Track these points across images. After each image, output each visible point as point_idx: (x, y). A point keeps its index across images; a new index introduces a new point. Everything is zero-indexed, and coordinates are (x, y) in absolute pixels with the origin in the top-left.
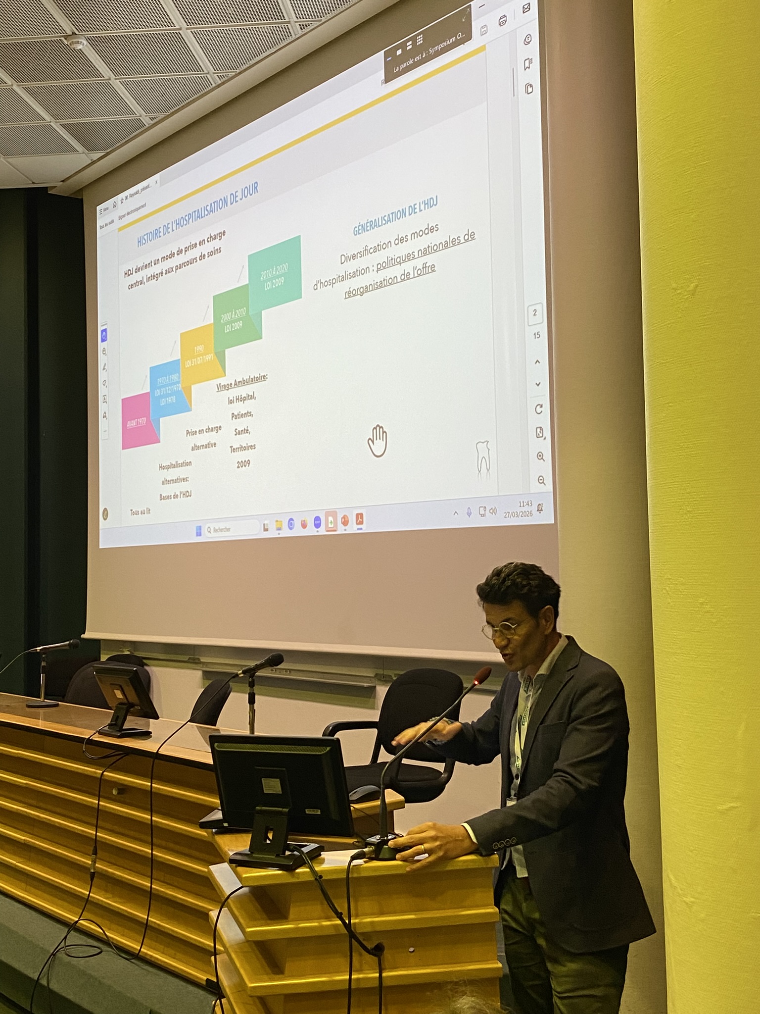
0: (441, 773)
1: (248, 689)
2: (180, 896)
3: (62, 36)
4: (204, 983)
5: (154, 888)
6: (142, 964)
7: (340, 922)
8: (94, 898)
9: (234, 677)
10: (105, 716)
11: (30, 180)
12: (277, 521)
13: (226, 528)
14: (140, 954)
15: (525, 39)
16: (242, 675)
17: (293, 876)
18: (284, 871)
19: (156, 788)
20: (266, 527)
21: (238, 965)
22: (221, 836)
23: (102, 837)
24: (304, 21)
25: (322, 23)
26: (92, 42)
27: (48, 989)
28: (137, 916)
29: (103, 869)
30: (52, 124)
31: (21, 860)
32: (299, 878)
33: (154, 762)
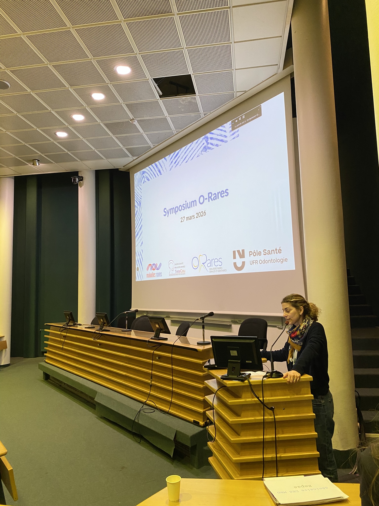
2: (183, 392)
3: (130, 120)
5: (174, 390)
6: (170, 415)
8: (151, 393)
10: (153, 334)
11: (114, 166)
14: (169, 412)
16: (200, 320)
17: (244, 383)
18: (241, 382)
19: (173, 356)
23: (154, 373)
24: (205, 113)
25: (211, 113)
26: (138, 121)
27: (138, 423)
28: (167, 399)
29: (154, 384)
30: (122, 148)
31: (124, 381)
32: (246, 384)
33: (172, 348)
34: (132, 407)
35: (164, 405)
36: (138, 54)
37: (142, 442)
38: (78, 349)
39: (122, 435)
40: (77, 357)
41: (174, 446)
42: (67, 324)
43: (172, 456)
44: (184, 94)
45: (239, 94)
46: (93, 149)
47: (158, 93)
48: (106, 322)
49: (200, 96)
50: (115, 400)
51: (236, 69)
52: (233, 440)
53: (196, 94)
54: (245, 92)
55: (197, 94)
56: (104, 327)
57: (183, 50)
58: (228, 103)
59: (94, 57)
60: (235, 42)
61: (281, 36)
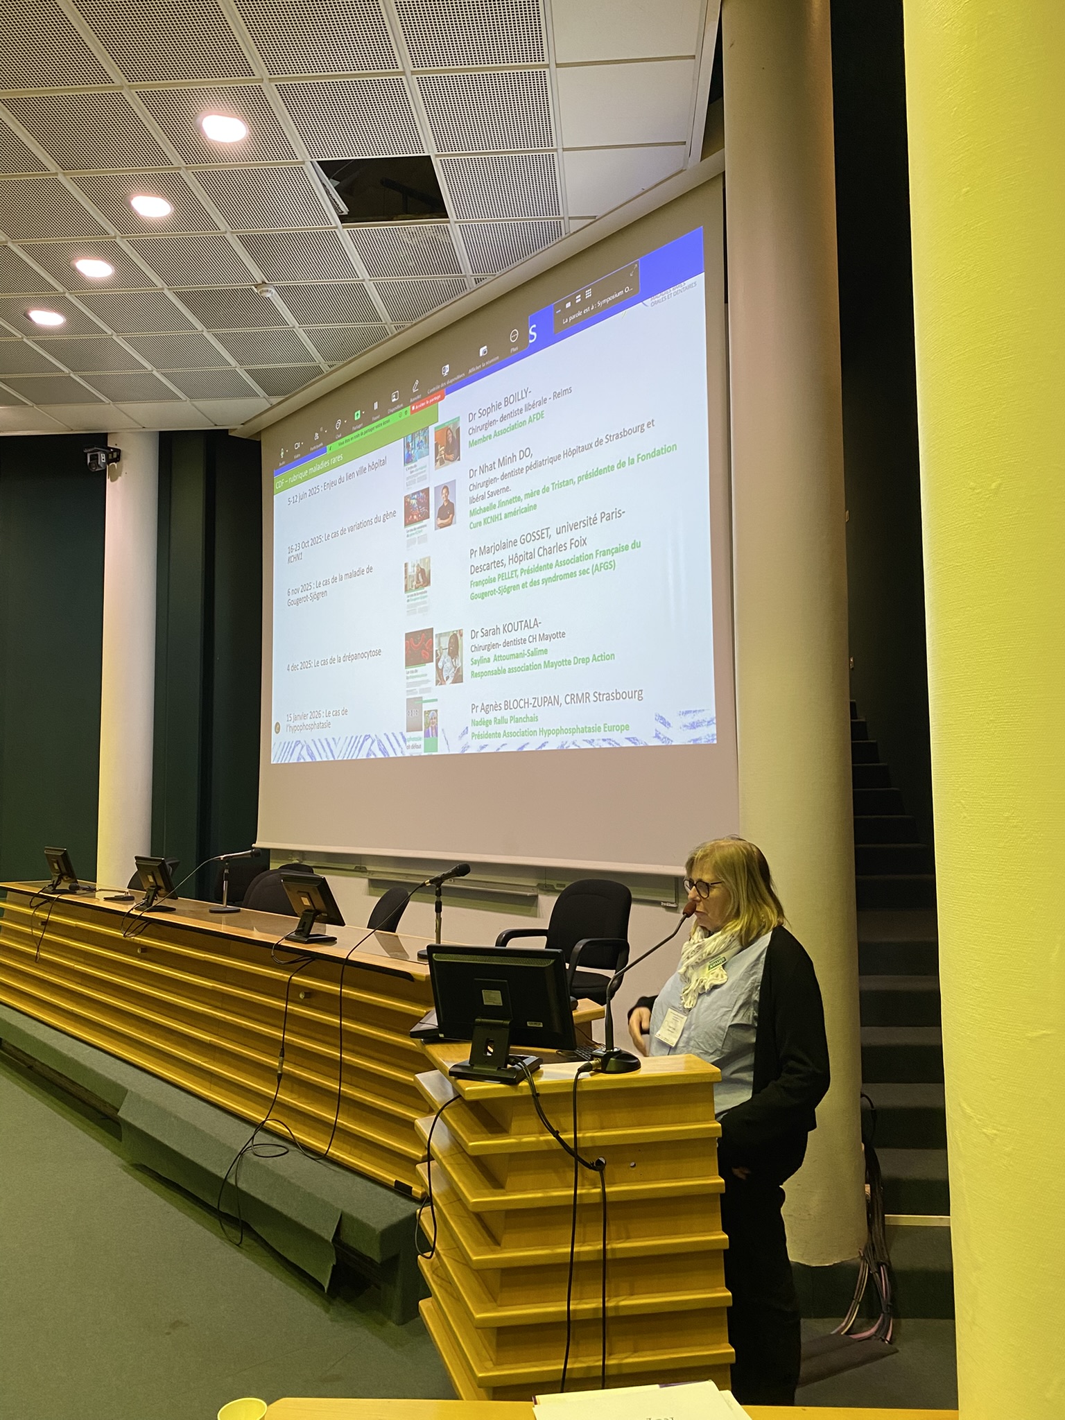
0: (612, 980)
1: (435, 898)
2: (369, 1099)
3: (253, 285)
4: (394, 1185)
5: (343, 1091)
6: (330, 1165)
8: (280, 1098)
9: (419, 887)
10: (292, 924)
11: (213, 422)
14: (328, 1154)
16: (429, 884)
17: (516, 1090)
18: (507, 1084)
19: (345, 993)
21: (455, 1178)
22: (431, 1046)
23: (288, 1039)
24: (479, 275)
25: (498, 277)
26: (279, 290)
27: (236, 1188)
28: (324, 1117)
29: (289, 1071)
30: (237, 369)
31: (207, 1060)
32: (521, 1092)
33: (343, 968)
34: (221, 1140)
35: (314, 1132)
36: (266, 81)
37: (247, 1240)
38: (82, 960)
39: (191, 1222)
40: (77, 984)
41: (335, 1259)
42: (54, 886)
43: (326, 1288)
44: (414, 217)
45: (575, 225)
46: (148, 366)
47: (336, 208)
48: (163, 886)
49: (461, 224)
50: (175, 1117)
51: (564, 150)
52: (477, 1260)
53: (448, 217)
54: (592, 220)
55: (453, 217)
56: (156, 900)
57: (403, 77)
58: (546, 250)
59: (129, 81)
60: (558, 65)
61: (694, 56)
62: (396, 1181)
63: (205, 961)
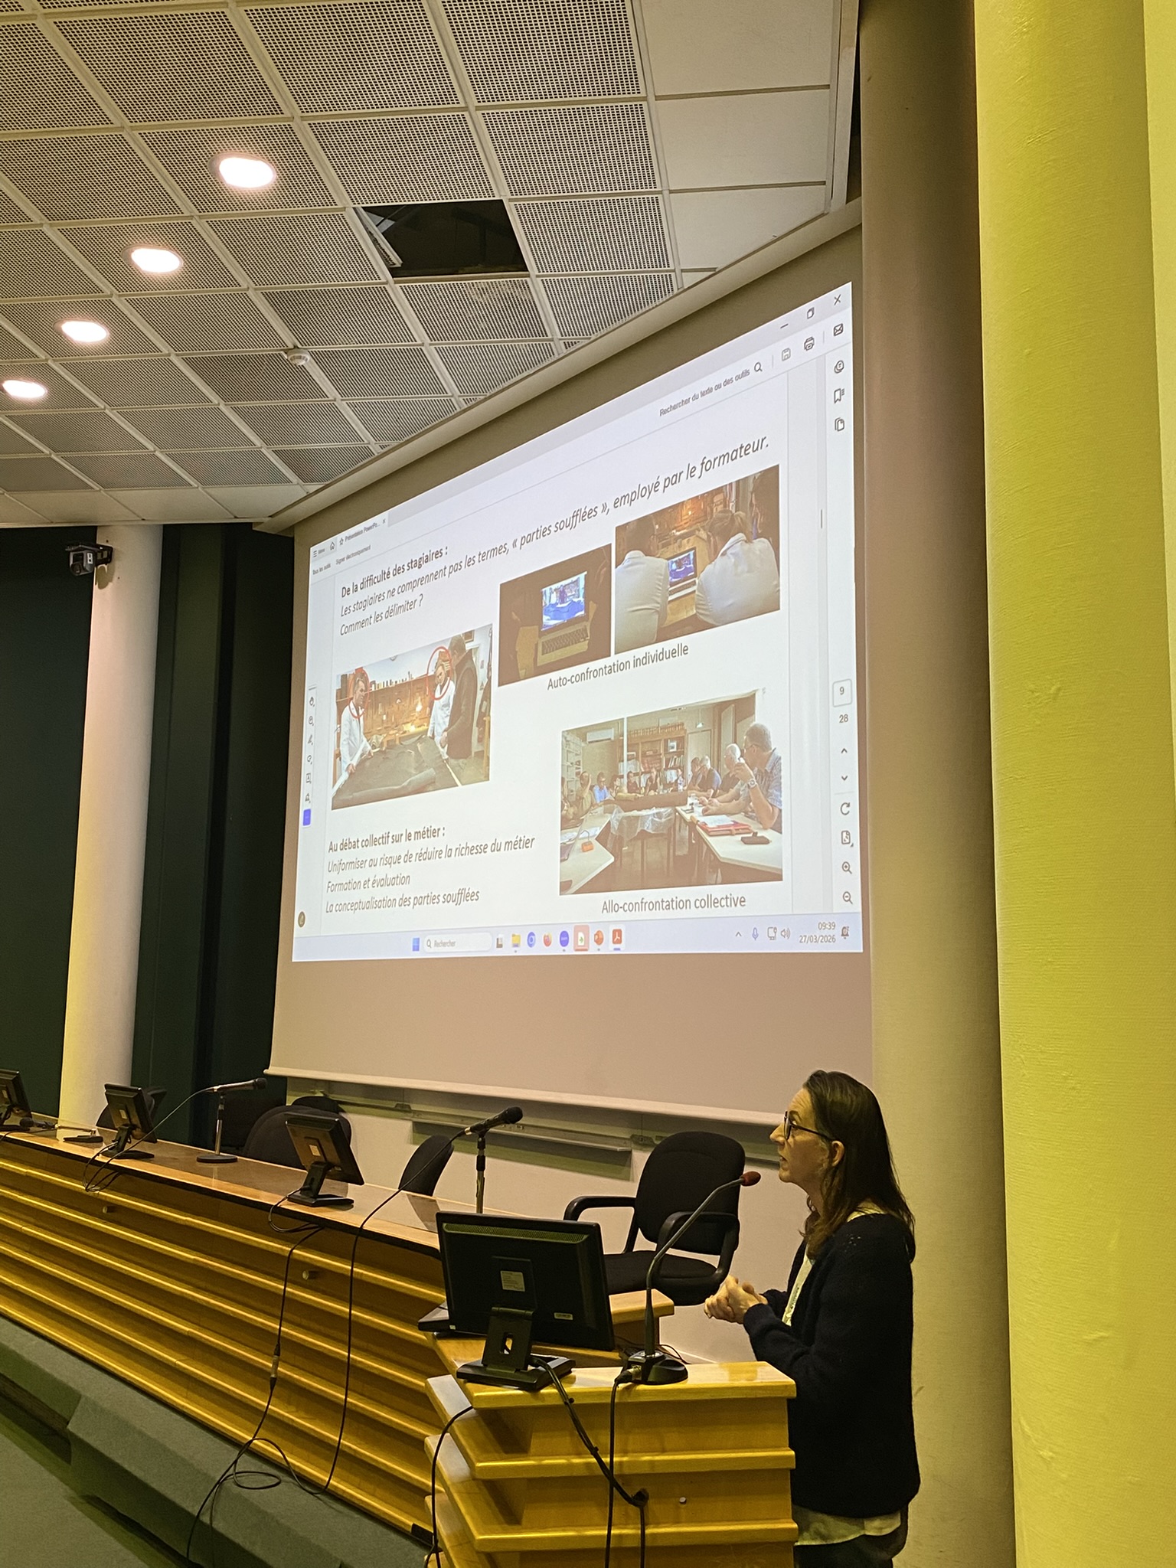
0: (716, 1269)
1: (476, 1150)
2: (384, 1414)
3: (282, 350)
4: (410, 1530)
5: (349, 1402)
6: (331, 1501)
7: (594, 1460)
8: (273, 1411)
9: (459, 1135)
10: (297, 1177)
12: (514, 935)
13: (450, 942)
14: (329, 1487)
15: (836, 367)
16: (470, 1133)
17: (537, 1398)
18: (526, 1391)
19: (358, 1272)
20: (500, 943)
21: (463, 1510)
22: (444, 1341)
23: (287, 1333)
24: (570, 339)
25: (593, 341)
26: (317, 357)
27: (210, 1528)
28: (328, 1437)
29: (286, 1374)
30: (263, 450)
31: (183, 1358)
32: (543, 1401)
33: (356, 1240)
34: (195, 1464)
35: (313, 1457)
36: (297, 120)
38: (32, 1220)
40: (25, 1251)
42: (2, 1121)
45: (689, 279)
46: (150, 446)
47: (386, 260)
48: (140, 1125)
49: (544, 279)
50: (140, 1433)
51: (671, 192)
53: (527, 271)
54: (712, 273)
55: (533, 270)
56: (130, 1143)
57: (466, 114)
58: (653, 308)
59: (132, 122)
60: (657, 98)
61: (829, 85)
62: (414, 1525)
63: (186, 1226)
